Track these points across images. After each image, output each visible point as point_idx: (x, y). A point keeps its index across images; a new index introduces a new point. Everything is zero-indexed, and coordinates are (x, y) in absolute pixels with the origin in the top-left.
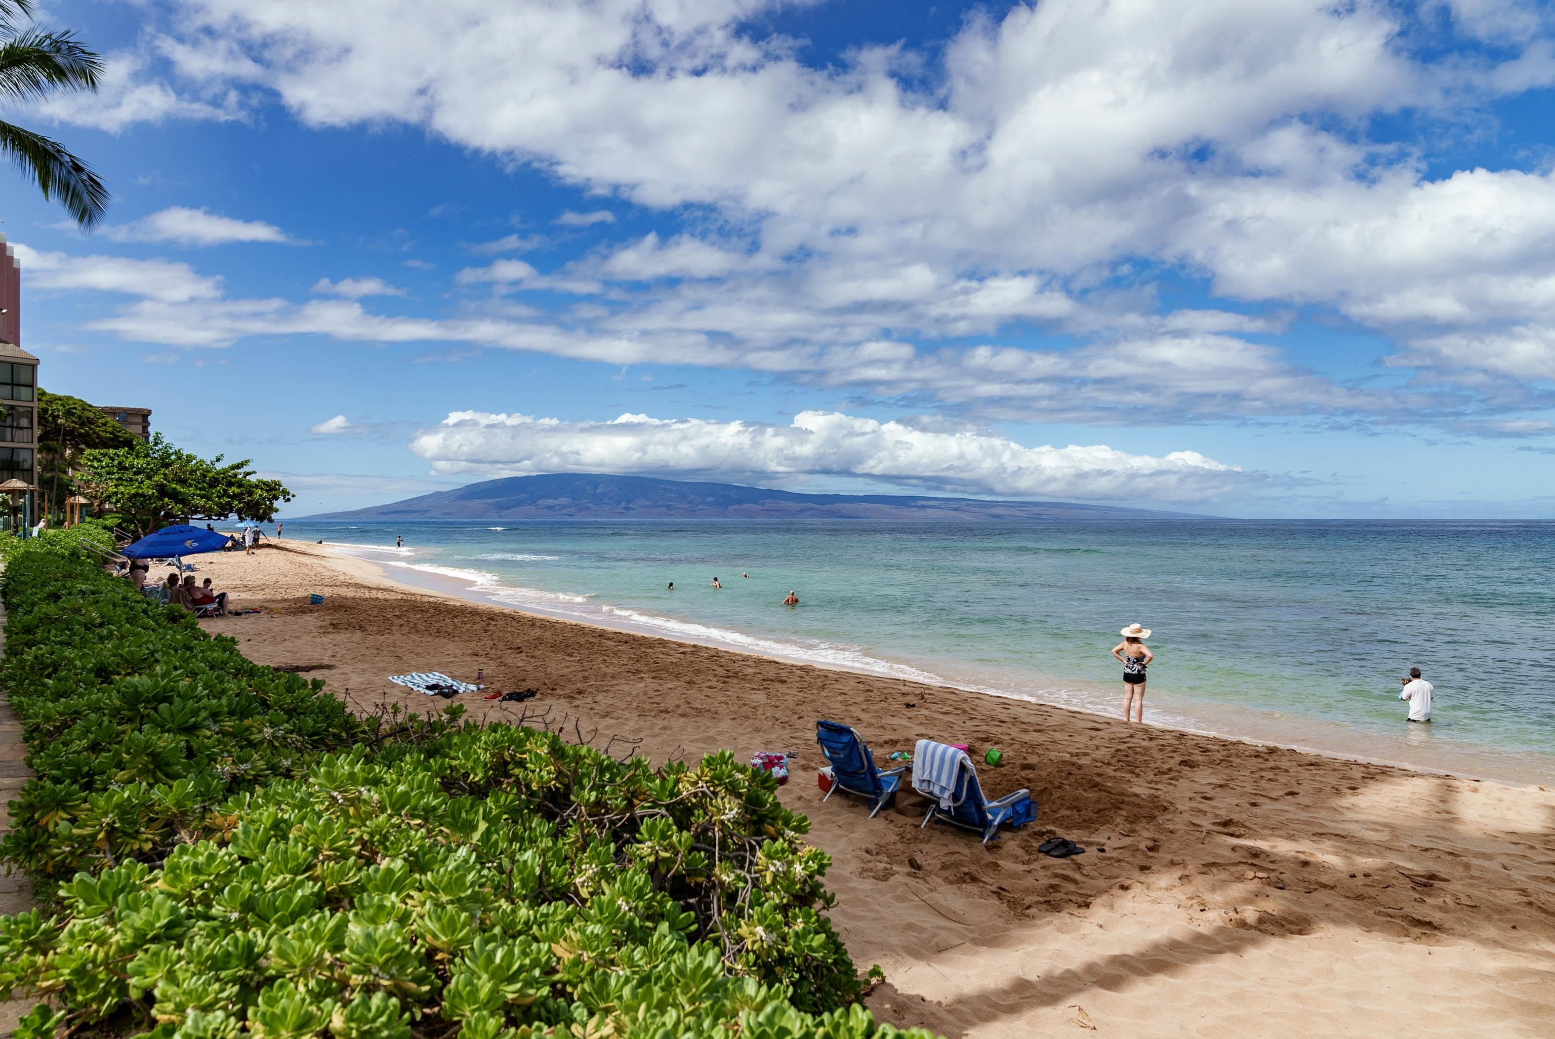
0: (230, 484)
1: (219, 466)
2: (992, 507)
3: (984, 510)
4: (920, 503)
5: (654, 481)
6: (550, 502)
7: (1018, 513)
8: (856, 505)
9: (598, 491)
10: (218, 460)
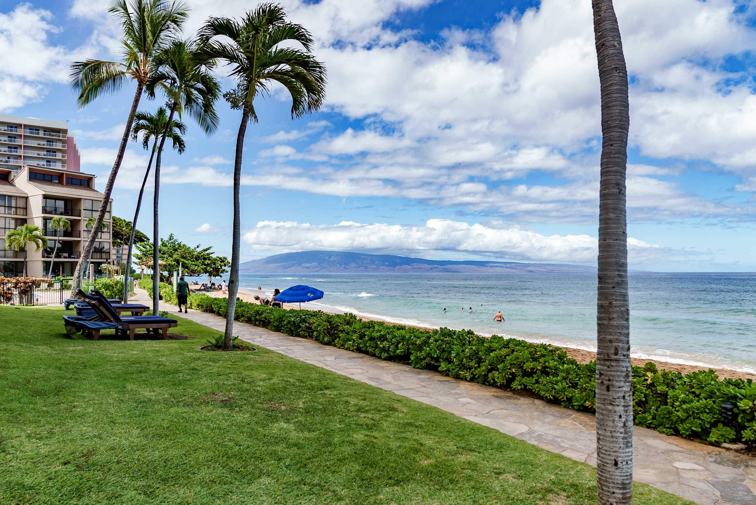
0: (205, 259)
1: (199, 250)
2: (529, 266)
3: (524, 268)
4: (491, 264)
5: (358, 254)
6: (308, 265)
7: (542, 270)
8: (459, 266)
9: (331, 260)
10: (198, 247)
